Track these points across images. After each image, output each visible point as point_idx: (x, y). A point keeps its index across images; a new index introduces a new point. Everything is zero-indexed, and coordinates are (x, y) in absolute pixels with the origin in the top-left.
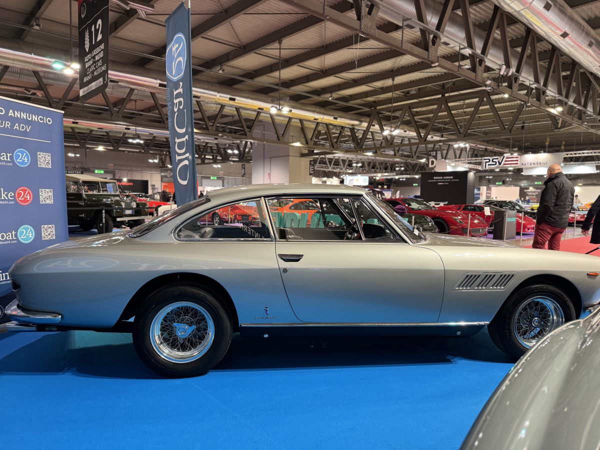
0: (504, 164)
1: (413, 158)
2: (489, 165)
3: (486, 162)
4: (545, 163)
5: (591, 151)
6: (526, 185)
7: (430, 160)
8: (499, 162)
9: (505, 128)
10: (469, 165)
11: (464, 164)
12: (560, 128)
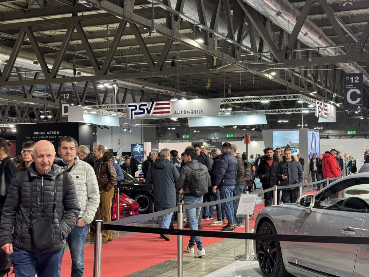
0: (154, 113)
1: (54, 101)
2: (135, 114)
3: (132, 110)
4: (201, 111)
5: (249, 97)
6: (217, 138)
7: (63, 106)
8: (147, 109)
9: (154, 64)
10: (119, 113)
11: (111, 112)
12: (215, 67)
